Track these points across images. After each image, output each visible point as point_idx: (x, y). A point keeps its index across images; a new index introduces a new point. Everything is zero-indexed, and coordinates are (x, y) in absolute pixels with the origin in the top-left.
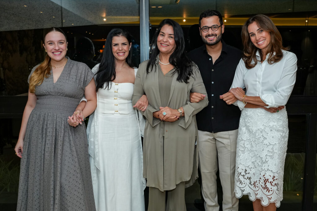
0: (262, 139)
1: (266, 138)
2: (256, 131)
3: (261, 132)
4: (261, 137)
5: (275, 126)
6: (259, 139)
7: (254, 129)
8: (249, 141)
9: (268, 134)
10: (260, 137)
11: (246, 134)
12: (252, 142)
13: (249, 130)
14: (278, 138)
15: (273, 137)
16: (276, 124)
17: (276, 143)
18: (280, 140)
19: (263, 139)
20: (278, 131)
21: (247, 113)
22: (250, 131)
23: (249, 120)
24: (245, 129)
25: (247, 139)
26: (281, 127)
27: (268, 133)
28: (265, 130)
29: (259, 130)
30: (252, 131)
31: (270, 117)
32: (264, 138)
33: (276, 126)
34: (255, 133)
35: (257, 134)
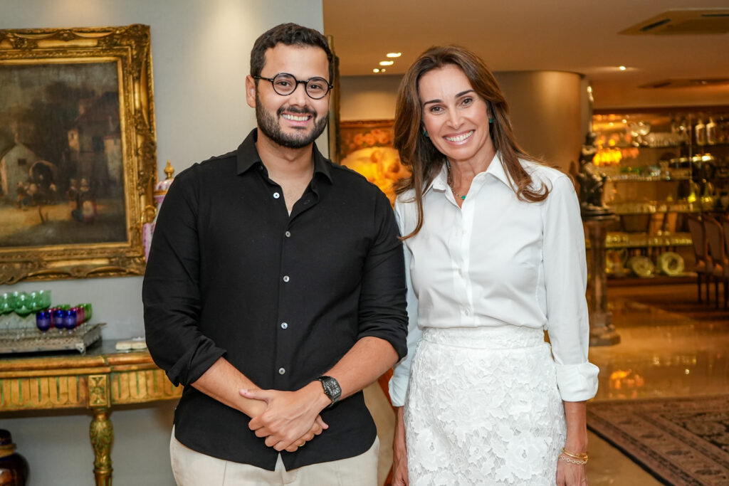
0: (490, 463)
1: (503, 461)
2: (468, 439)
3: (486, 440)
4: (487, 456)
5: (528, 416)
6: (481, 466)
7: (461, 432)
8: (448, 472)
9: (508, 446)
10: (484, 459)
11: (435, 450)
12: (460, 475)
13: (444, 436)
14: (541, 456)
15: (524, 455)
16: (528, 408)
17: (537, 474)
18: (546, 463)
19: (493, 465)
20: (538, 431)
21: (432, 378)
22: (447, 439)
23: (441, 400)
24: (431, 434)
25: (440, 468)
26: (545, 416)
27: (508, 443)
28: (498, 433)
29: (477, 433)
30: (456, 441)
31: (510, 386)
32: (496, 462)
33: (531, 416)
34: (464, 444)
35: (472, 450)
